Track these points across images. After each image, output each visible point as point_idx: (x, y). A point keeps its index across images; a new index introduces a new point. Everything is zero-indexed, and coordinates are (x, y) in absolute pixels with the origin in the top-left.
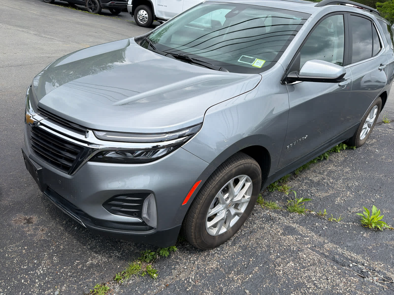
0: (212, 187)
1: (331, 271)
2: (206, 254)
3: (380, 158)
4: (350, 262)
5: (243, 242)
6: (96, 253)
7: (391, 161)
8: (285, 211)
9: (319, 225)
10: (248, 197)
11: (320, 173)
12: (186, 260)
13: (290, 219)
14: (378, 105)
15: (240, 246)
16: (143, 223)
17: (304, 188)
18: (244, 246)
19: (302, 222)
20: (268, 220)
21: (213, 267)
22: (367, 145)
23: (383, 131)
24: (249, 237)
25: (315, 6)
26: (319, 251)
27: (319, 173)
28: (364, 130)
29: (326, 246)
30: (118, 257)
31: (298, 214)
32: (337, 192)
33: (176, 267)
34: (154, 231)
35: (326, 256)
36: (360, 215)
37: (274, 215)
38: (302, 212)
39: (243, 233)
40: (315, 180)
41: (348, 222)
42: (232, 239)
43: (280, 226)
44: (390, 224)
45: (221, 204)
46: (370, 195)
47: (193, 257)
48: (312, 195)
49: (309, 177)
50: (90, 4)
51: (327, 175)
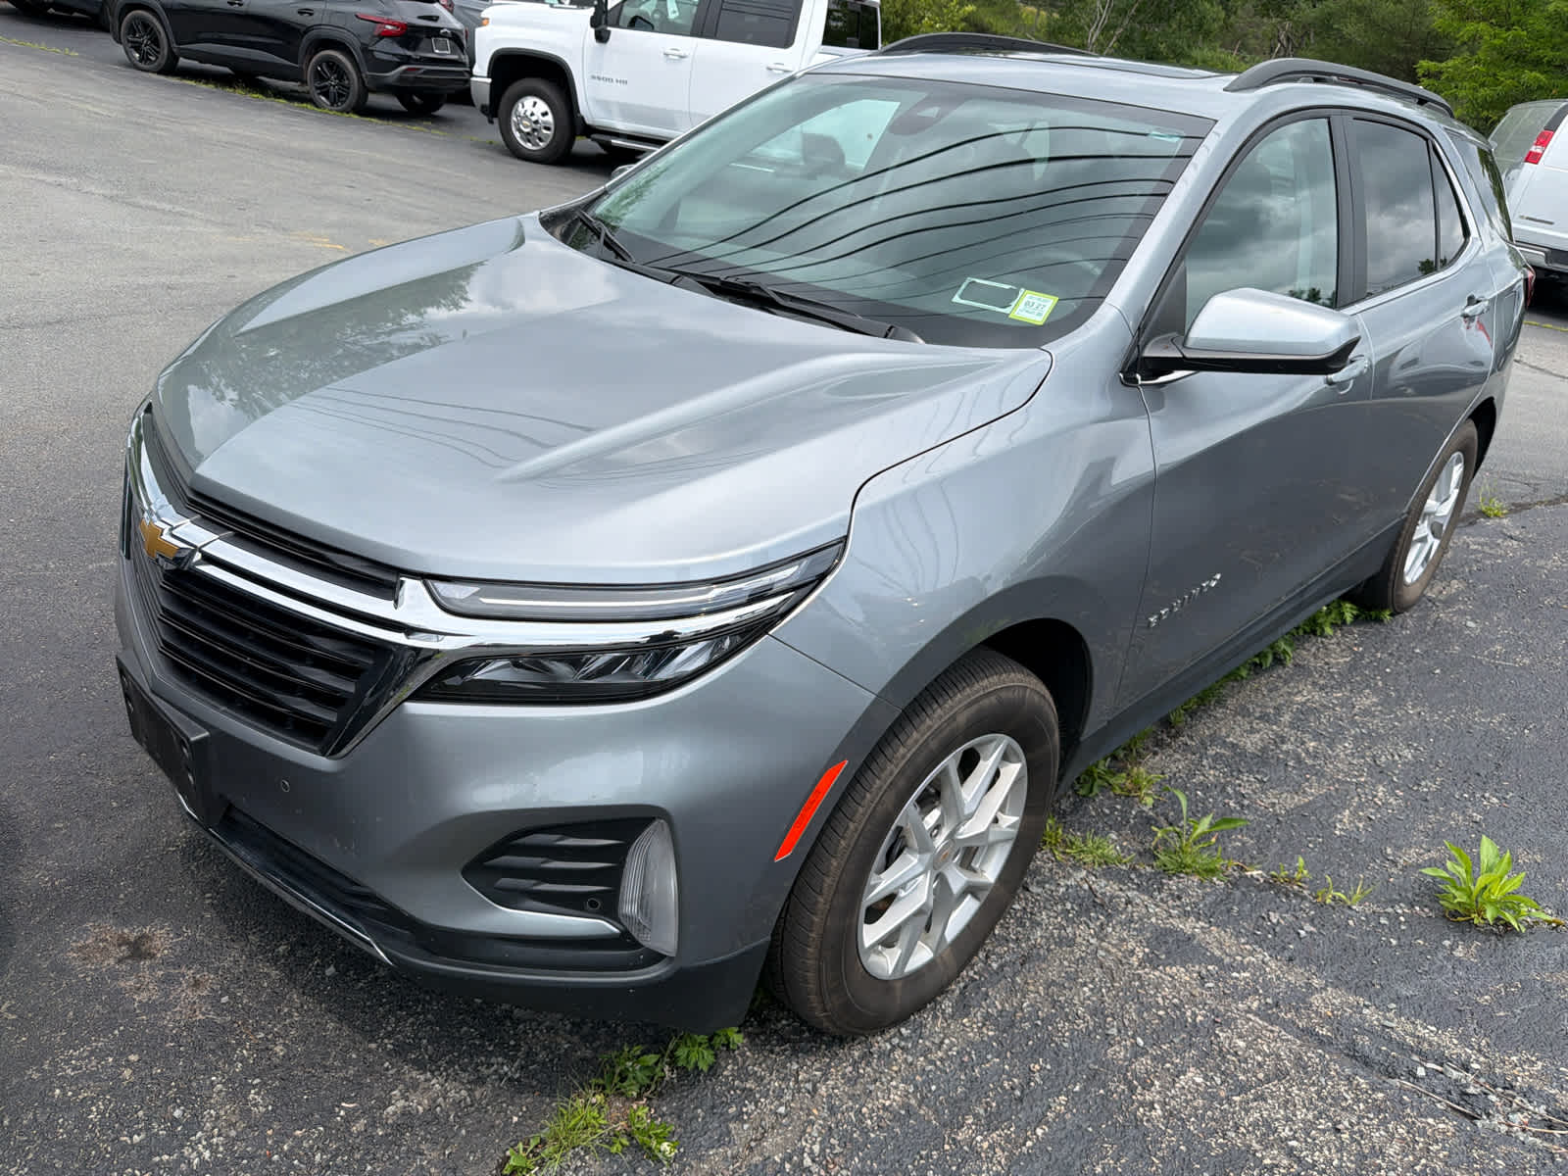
0: (885, 787)
1: (1346, 1099)
2: (856, 1054)
3: (1486, 653)
4: (1416, 1058)
5: (997, 1001)
6: (421, 1066)
7: (1527, 661)
8: (1149, 869)
9: (1281, 921)
10: (1010, 820)
11: (1265, 718)
12: (783, 1080)
13: (1170, 903)
14: (1464, 450)
15: (987, 1017)
16: (625, 940)
17: (1211, 778)
18: (1004, 1014)
19: (1215, 912)
20: (1088, 911)
21: (891, 1105)
22: (1430, 604)
23: (1487, 549)
24: (1018, 979)
25: (1225, 90)
26: (1294, 1023)
27: (1260, 718)
28: (1419, 545)
29: (1316, 1000)
30: (510, 1080)
31: (1196, 879)
32: (1337, 790)
33: (745, 1110)
34: (665, 969)
35: (1321, 1042)
36: (1434, 874)
37: (1105, 887)
38: (1212, 871)
39: (995, 966)
40: (1249, 745)
41: (1392, 902)
42: (953, 991)
43: (1135, 929)
44: (1550, 904)
45: (912, 850)
46: (1462, 796)
47: (808, 1069)
48: (1242, 806)
49: (1223, 734)
50: (319, 76)
51: (1292, 725)
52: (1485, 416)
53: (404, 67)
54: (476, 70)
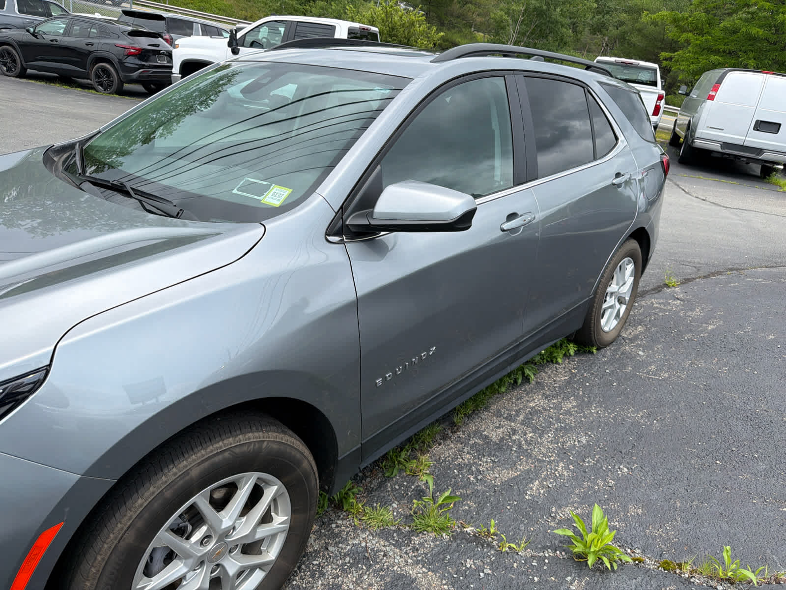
3: (645, 371)
7: (667, 375)
8: (407, 529)
9: (473, 566)
10: (280, 520)
11: (509, 418)
13: (410, 555)
14: (632, 255)
17: (466, 460)
19: (434, 562)
20: (358, 563)
22: (623, 341)
23: (662, 306)
25: (431, 62)
27: (506, 418)
28: (610, 310)
31: (433, 535)
36: (564, 533)
37: (376, 543)
38: (442, 529)
40: (494, 436)
41: (544, 548)
43: (381, 576)
44: (639, 546)
45: (180, 559)
46: (607, 468)
48: (477, 480)
49: (483, 429)
50: (98, 76)
51: (523, 423)
52: (642, 237)
53: (141, 70)
54: (174, 70)
